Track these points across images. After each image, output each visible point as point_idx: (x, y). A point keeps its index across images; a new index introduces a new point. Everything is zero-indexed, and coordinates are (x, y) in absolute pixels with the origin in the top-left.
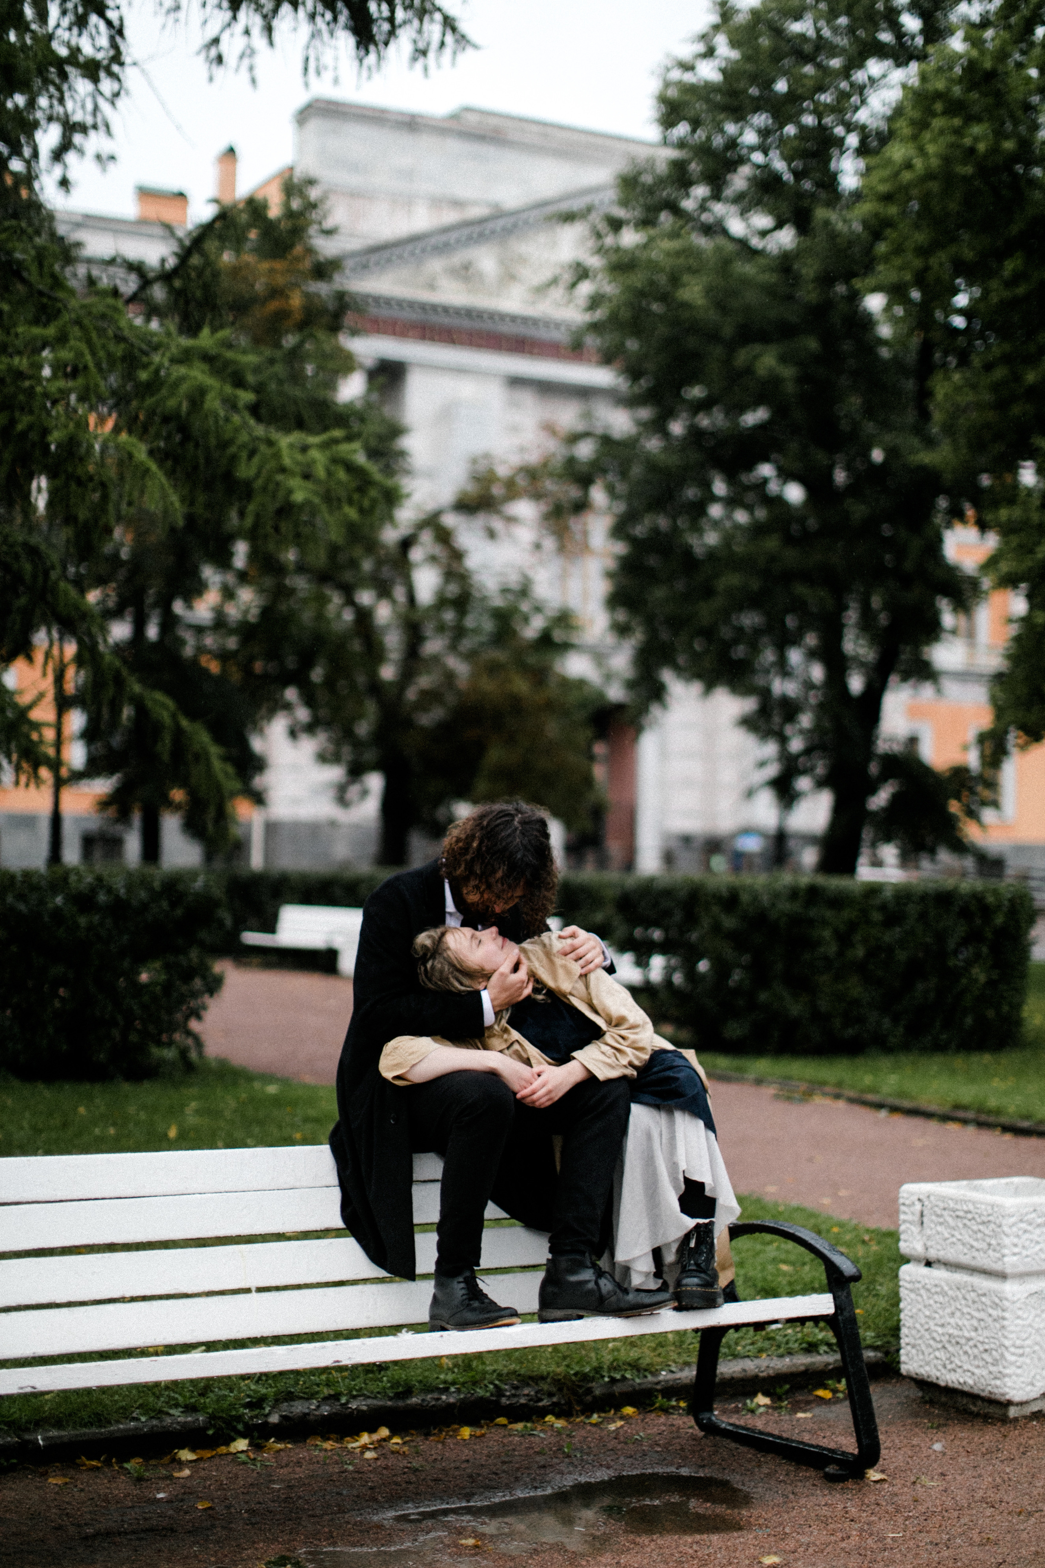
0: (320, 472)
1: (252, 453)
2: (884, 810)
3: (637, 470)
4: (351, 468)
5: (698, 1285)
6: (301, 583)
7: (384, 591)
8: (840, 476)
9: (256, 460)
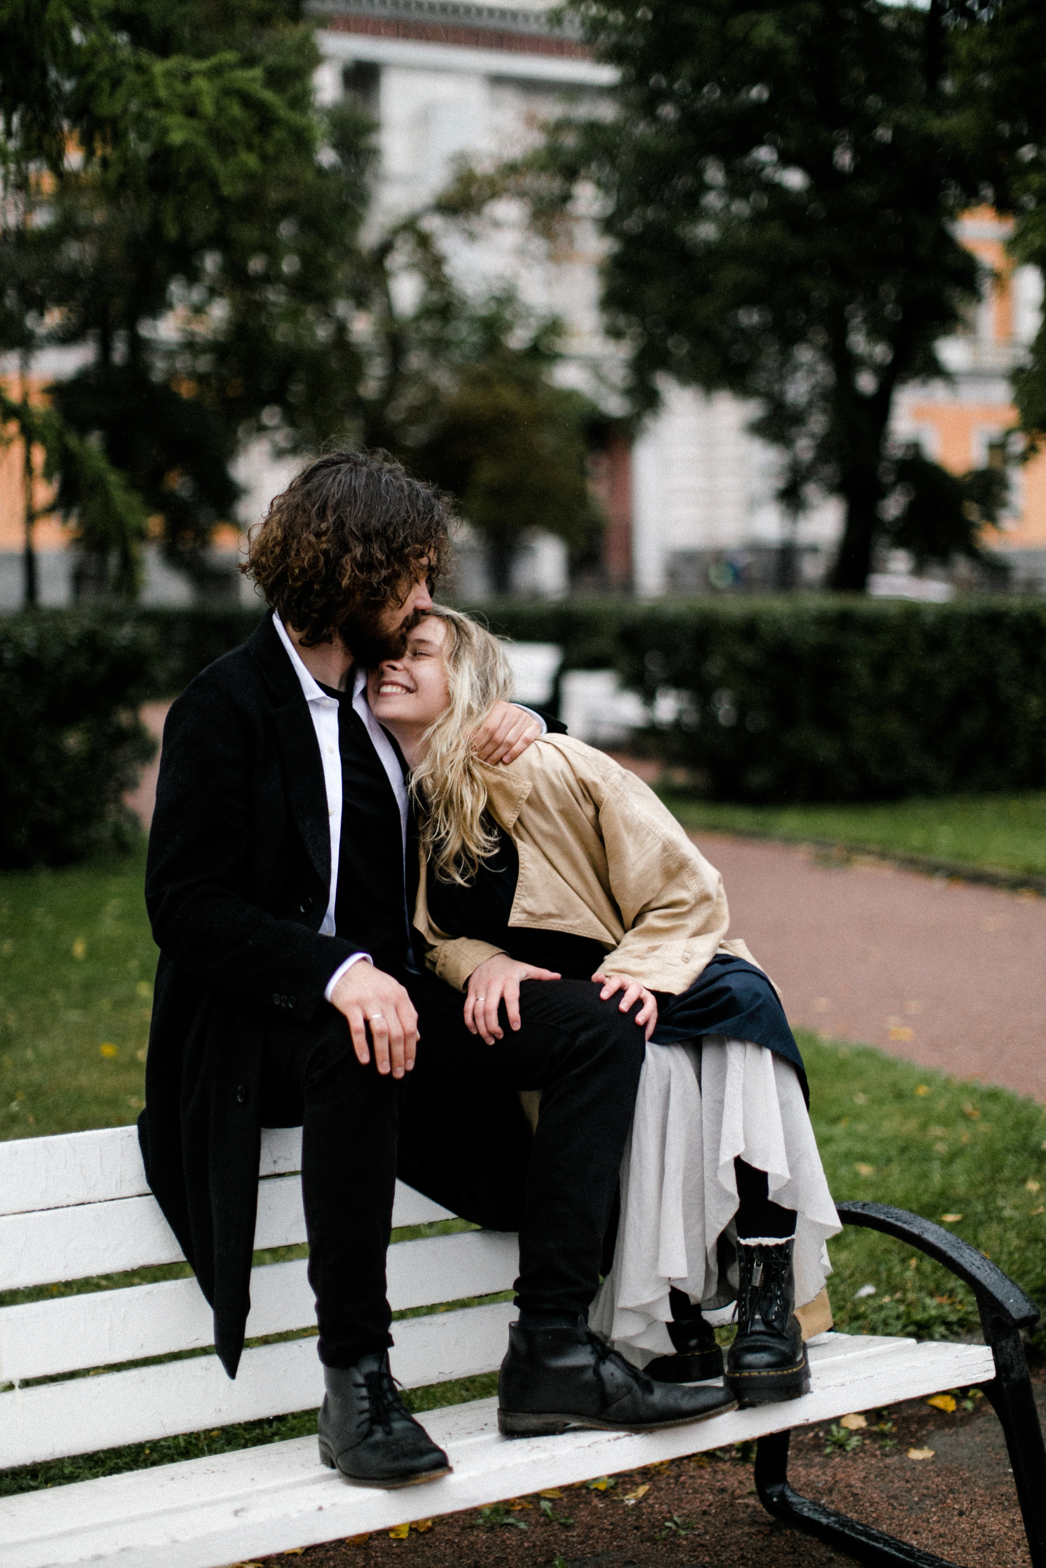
0: (208, 106)
1: (116, 83)
2: (898, 520)
3: (626, 158)
4: (247, 100)
5: (769, 1366)
6: (276, 296)
7: (361, 300)
8: (844, 159)
9: (122, 92)
